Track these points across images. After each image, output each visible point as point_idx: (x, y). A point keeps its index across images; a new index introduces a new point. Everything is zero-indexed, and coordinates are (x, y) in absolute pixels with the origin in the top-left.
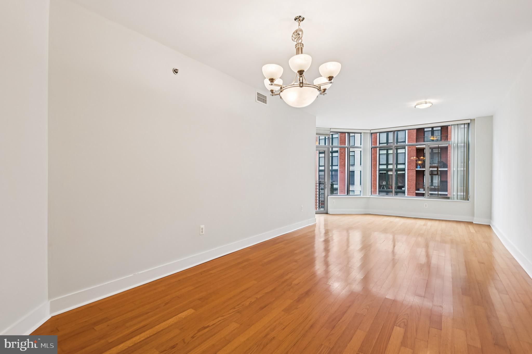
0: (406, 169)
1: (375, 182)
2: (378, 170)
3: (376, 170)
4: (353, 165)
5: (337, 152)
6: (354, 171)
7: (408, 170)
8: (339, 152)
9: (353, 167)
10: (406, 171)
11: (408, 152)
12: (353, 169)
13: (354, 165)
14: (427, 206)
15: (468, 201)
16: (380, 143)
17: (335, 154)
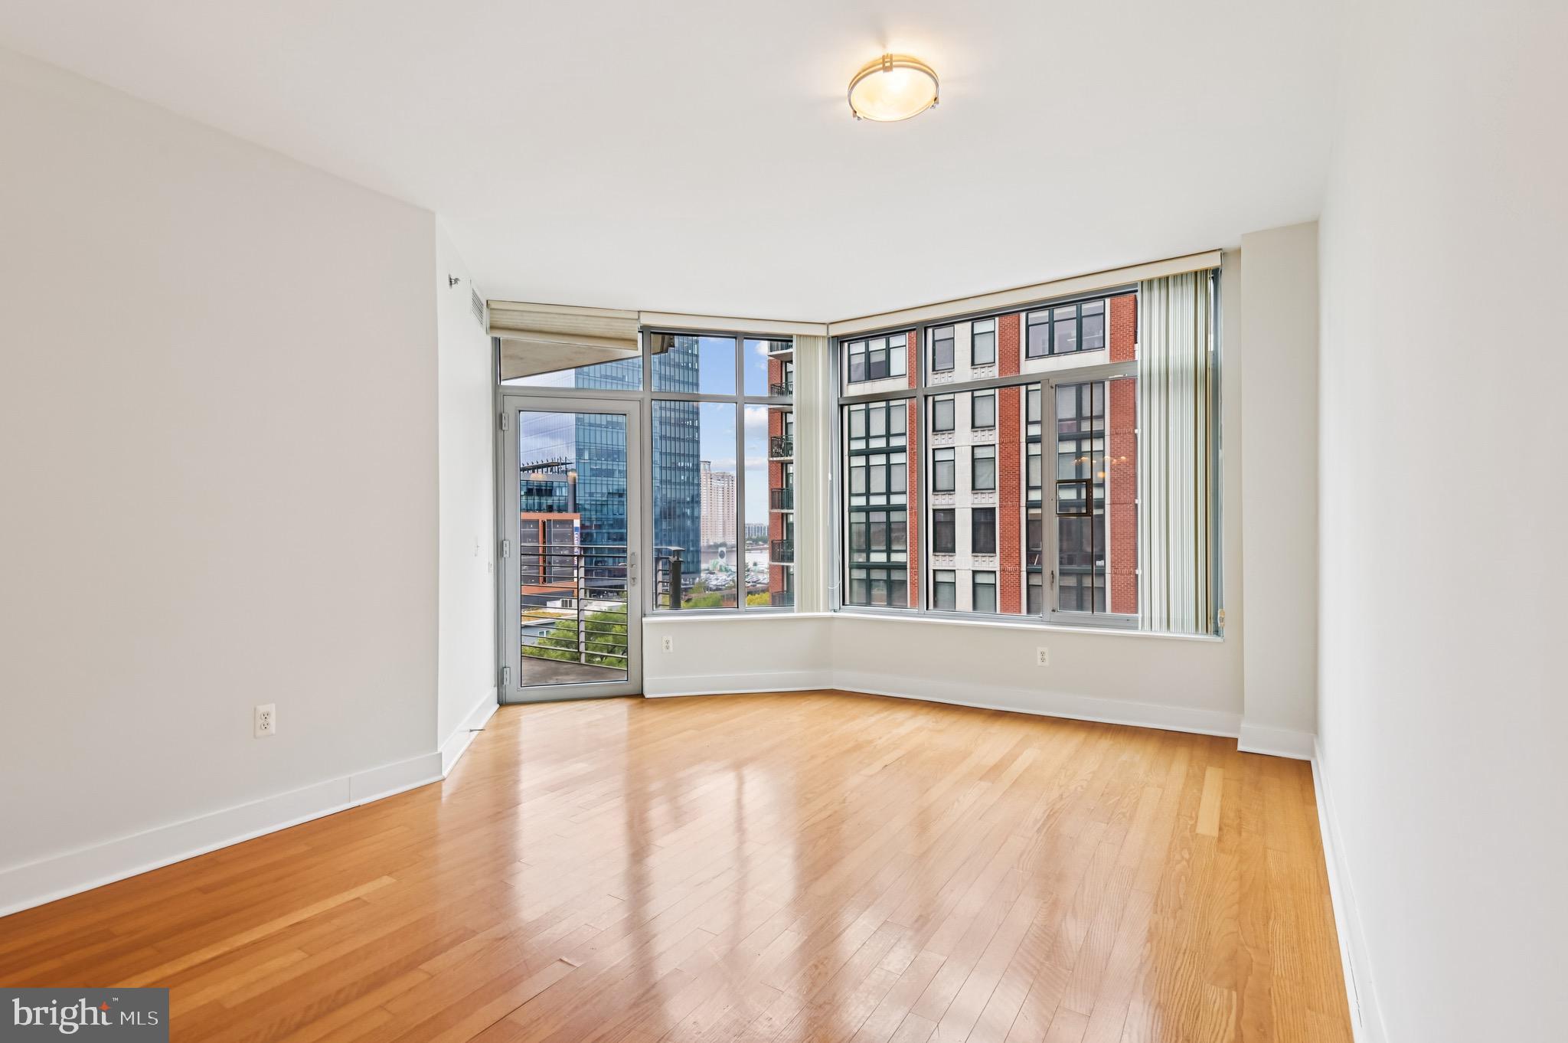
0: (1108, 501)
1: (1017, 543)
2: (1024, 505)
3: (1019, 505)
4: (951, 491)
5: (901, 450)
6: (954, 509)
7: (1112, 504)
8: (908, 452)
9: (950, 497)
10: (1108, 508)
11: (1111, 448)
12: (951, 502)
13: (954, 490)
14: (1046, 657)
15: (1219, 639)
16: (1030, 420)
17: (896, 458)
